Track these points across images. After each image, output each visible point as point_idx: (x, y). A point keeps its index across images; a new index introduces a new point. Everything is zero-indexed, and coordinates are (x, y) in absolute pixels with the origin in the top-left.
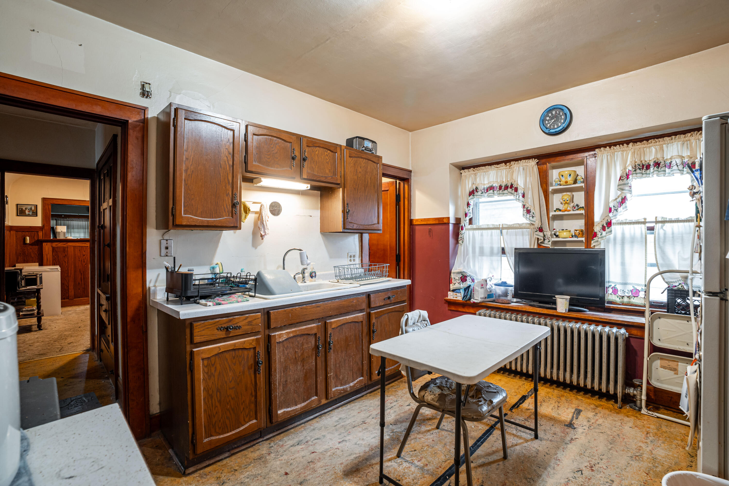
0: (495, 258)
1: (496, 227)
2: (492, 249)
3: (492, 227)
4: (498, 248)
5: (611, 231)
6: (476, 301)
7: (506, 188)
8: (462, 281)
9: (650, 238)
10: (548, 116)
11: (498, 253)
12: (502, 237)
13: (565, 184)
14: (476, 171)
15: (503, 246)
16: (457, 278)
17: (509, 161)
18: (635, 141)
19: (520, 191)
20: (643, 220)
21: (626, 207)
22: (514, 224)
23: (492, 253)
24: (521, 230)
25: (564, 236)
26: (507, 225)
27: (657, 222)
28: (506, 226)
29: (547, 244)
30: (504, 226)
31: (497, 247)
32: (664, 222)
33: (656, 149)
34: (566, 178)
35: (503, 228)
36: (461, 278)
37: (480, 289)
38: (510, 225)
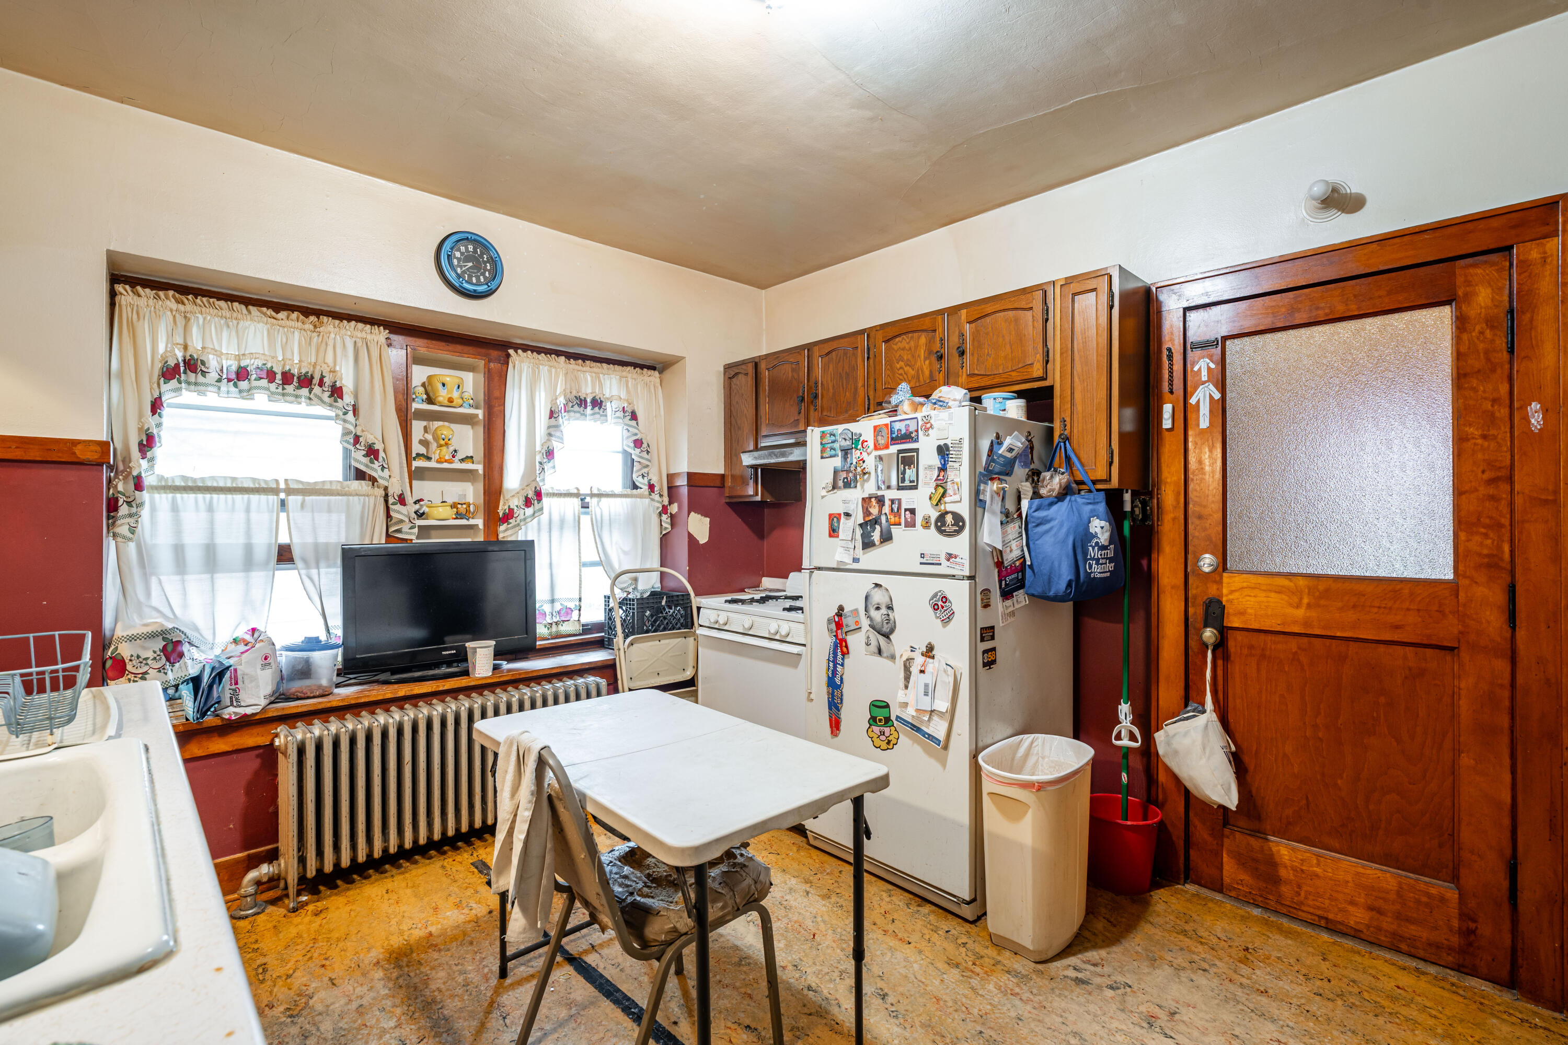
0: (258, 577)
1: (264, 485)
2: (249, 549)
3: (252, 486)
4: (270, 545)
5: (542, 509)
6: (249, 711)
7: (306, 381)
8: (168, 660)
9: (585, 520)
10: (459, 250)
11: (267, 562)
12: (283, 516)
13: (446, 402)
14: (189, 307)
15: (284, 539)
16: (150, 654)
17: (318, 313)
18: (569, 356)
19: (348, 399)
20: (576, 491)
21: (554, 467)
22: (324, 482)
23: (248, 563)
24: (345, 498)
25: (442, 515)
26: (301, 482)
27: (592, 495)
28: (301, 486)
29: (407, 533)
30: (293, 486)
31: (263, 543)
32: (600, 495)
33: (592, 377)
34: (450, 391)
35: (290, 491)
36: (164, 650)
37: (259, 672)
38: (308, 483)
